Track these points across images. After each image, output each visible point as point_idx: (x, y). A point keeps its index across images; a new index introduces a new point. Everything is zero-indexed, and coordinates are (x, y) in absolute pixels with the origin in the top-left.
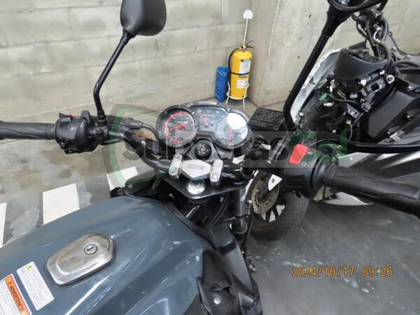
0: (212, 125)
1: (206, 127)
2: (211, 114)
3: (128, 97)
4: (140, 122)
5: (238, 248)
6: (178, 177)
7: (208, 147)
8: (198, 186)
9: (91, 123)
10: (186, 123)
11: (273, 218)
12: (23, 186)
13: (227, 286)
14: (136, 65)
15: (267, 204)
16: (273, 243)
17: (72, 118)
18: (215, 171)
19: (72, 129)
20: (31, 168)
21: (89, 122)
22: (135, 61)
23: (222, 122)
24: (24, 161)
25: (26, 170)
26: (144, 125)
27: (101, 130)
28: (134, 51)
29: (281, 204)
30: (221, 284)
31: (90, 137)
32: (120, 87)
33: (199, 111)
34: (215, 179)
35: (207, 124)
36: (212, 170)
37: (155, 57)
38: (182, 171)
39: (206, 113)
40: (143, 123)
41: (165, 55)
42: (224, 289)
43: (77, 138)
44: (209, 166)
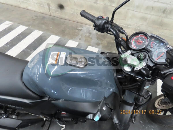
0: (154, 48)
1: (151, 48)
2: (157, 43)
3: (137, 28)
4: (124, 31)
5: (132, 107)
6: (124, 59)
7: (145, 56)
8: (129, 68)
9: (107, 22)
10: (144, 42)
11: (162, 114)
12: (85, 41)
13: (112, 108)
14: (149, 16)
15: (163, 106)
16: (153, 123)
17: (102, 17)
18: (139, 66)
19: (100, 21)
20: (91, 37)
21: (107, 21)
22: (150, 14)
23: (160, 49)
24: (90, 34)
25: (89, 36)
26: (125, 33)
27: (108, 26)
28: (152, 10)
29: (171, 112)
30: (110, 105)
31: (104, 27)
32: (136, 23)
33: (153, 39)
34: (137, 69)
35: (152, 47)
36: (138, 65)
37: (160, 16)
38: (127, 58)
39: (155, 42)
40: (125, 32)
41: (166, 17)
42: (110, 108)
43: (100, 25)
44: (139, 63)
